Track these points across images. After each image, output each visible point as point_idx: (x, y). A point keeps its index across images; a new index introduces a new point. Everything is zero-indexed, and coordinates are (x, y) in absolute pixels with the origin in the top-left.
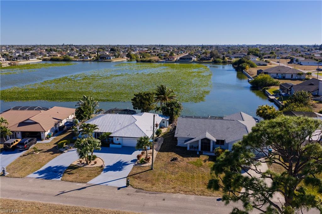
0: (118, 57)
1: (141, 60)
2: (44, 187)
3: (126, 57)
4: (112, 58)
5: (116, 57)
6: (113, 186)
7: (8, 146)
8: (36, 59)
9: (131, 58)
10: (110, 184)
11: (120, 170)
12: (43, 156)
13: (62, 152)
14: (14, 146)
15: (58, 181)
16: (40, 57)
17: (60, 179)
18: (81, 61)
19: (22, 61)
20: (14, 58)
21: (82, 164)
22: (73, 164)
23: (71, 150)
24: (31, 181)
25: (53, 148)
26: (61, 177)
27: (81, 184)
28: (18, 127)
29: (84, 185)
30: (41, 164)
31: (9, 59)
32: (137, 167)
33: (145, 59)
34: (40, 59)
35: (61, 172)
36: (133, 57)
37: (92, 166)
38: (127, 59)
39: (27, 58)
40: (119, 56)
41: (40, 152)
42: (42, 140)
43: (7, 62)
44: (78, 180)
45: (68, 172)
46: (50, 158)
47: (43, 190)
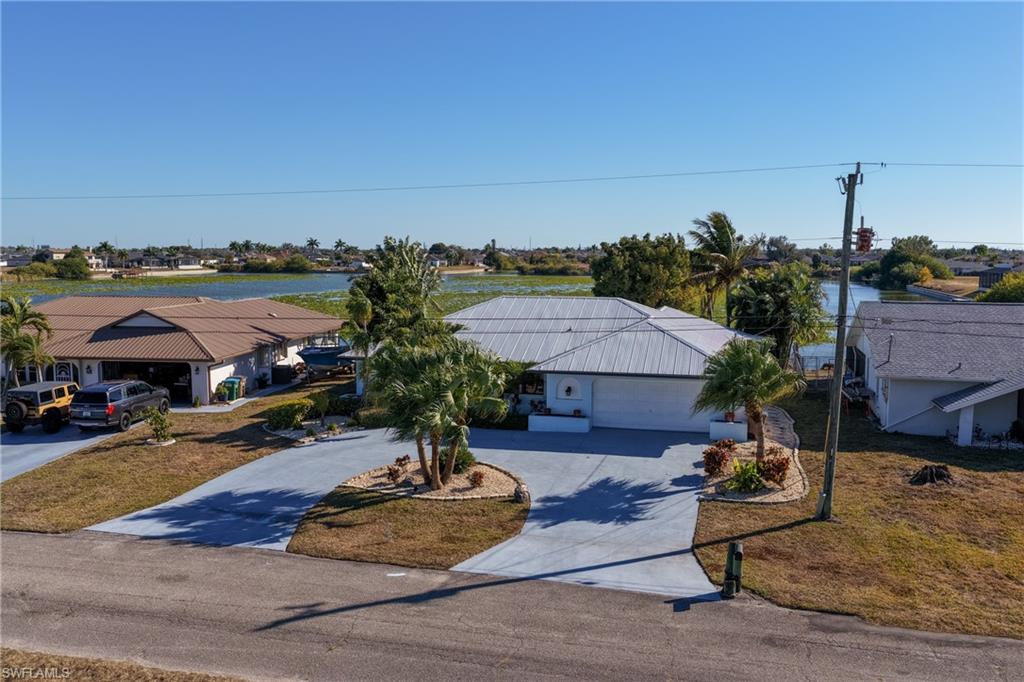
0: (457, 264)
1: (534, 269)
2: (181, 578)
3: (481, 265)
4: (438, 263)
5: (450, 264)
6: (627, 587)
7: (24, 407)
8: (199, 267)
9: (499, 267)
10: (607, 578)
11: (627, 516)
12: (194, 455)
13: (288, 443)
14: (55, 408)
15: (272, 553)
16: (212, 262)
17: (281, 546)
18: (340, 272)
19: (156, 270)
20: (132, 261)
21: (398, 486)
22: (349, 484)
23: (331, 437)
24: (106, 547)
25: (245, 427)
26: (285, 535)
27: (414, 571)
28: (90, 341)
29: (438, 580)
30: (177, 481)
31: (117, 261)
32: (722, 507)
33: (547, 267)
34: (212, 267)
35: (287, 518)
36: (505, 265)
37: (459, 496)
38: (486, 270)
39: (173, 263)
40: (460, 258)
41: (179, 439)
42: (194, 405)
43: (109, 270)
44: (389, 553)
45: (328, 519)
46: (228, 463)
47: (174, 596)
